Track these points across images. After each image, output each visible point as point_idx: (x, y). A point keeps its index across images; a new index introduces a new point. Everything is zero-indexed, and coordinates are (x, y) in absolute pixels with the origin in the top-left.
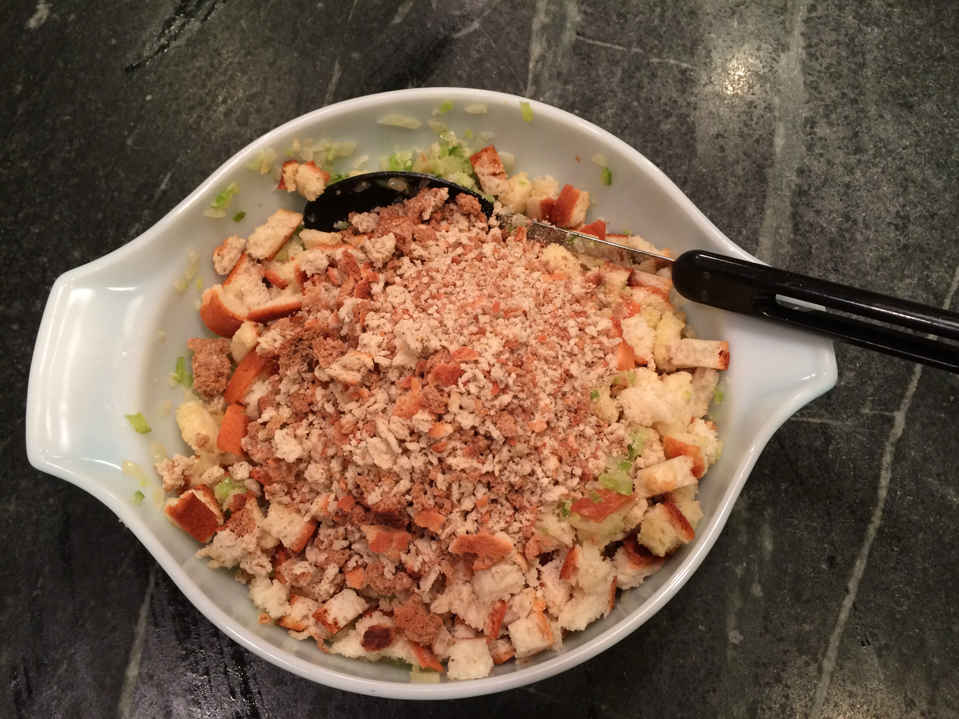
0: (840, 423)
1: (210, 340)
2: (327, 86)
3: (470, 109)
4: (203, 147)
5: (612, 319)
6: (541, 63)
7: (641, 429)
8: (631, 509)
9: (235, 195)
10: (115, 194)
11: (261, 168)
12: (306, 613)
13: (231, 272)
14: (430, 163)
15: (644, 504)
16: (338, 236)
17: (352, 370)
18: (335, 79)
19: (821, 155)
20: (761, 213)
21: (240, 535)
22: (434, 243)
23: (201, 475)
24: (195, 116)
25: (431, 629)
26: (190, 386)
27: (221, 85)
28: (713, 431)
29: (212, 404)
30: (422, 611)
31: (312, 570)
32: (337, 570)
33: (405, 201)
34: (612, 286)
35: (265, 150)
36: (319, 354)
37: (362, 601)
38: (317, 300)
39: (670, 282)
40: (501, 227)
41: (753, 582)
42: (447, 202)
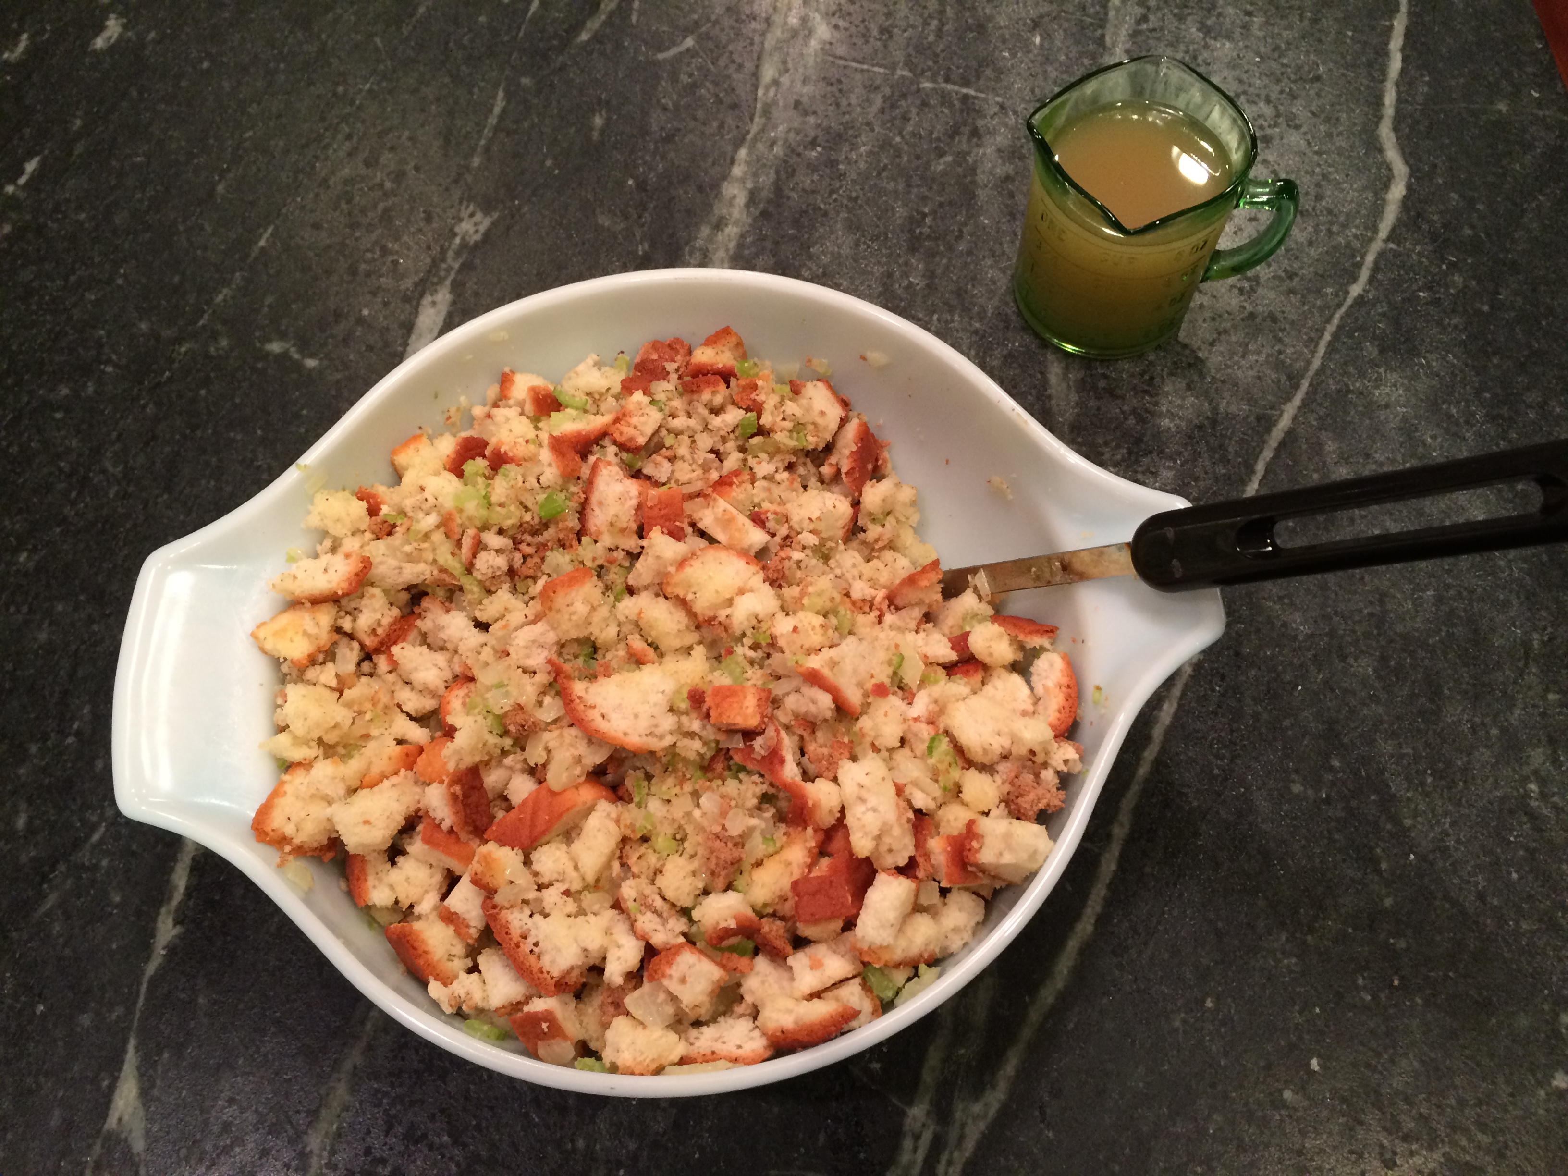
6: (774, 89)
10: (199, 252)
24: (309, 156)
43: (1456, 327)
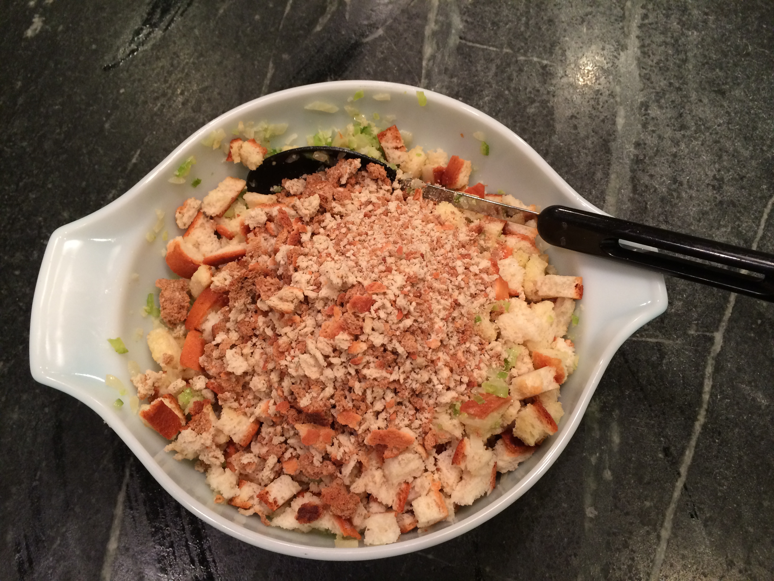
0: (671, 342)
1: (174, 280)
2: (263, 80)
3: (377, 97)
4: (165, 130)
5: (491, 260)
6: (432, 61)
7: (514, 346)
8: (508, 409)
9: (192, 166)
10: (96, 167)
11: (213, 144)
12: (251, 494)
13: (189, 226)
14: (346, 140)
15: (518, 405)
16: (274, 197)
17: (287, 301)
18: (269, 75)
19: (654, 131)
20: (607, 177)
21: (199, 433)
22: (350, 202)
23: (167, 387)
24: (159, 104)
25: (351, 506)
26: (158, 317)
27: (179, 80)
28: (571, 348)
29: (175, 331)
30: (343, 491)
31: (256, 460)
32: (276, 460)
33: (327, 169)
34: (491, 234)
35: (217, 130)
36: (261, 289)
37: (296, 484)
38: (257, 248)
39: (536, 231)
40: (402, 189)
41: (604, 468)
42: (360, 170)
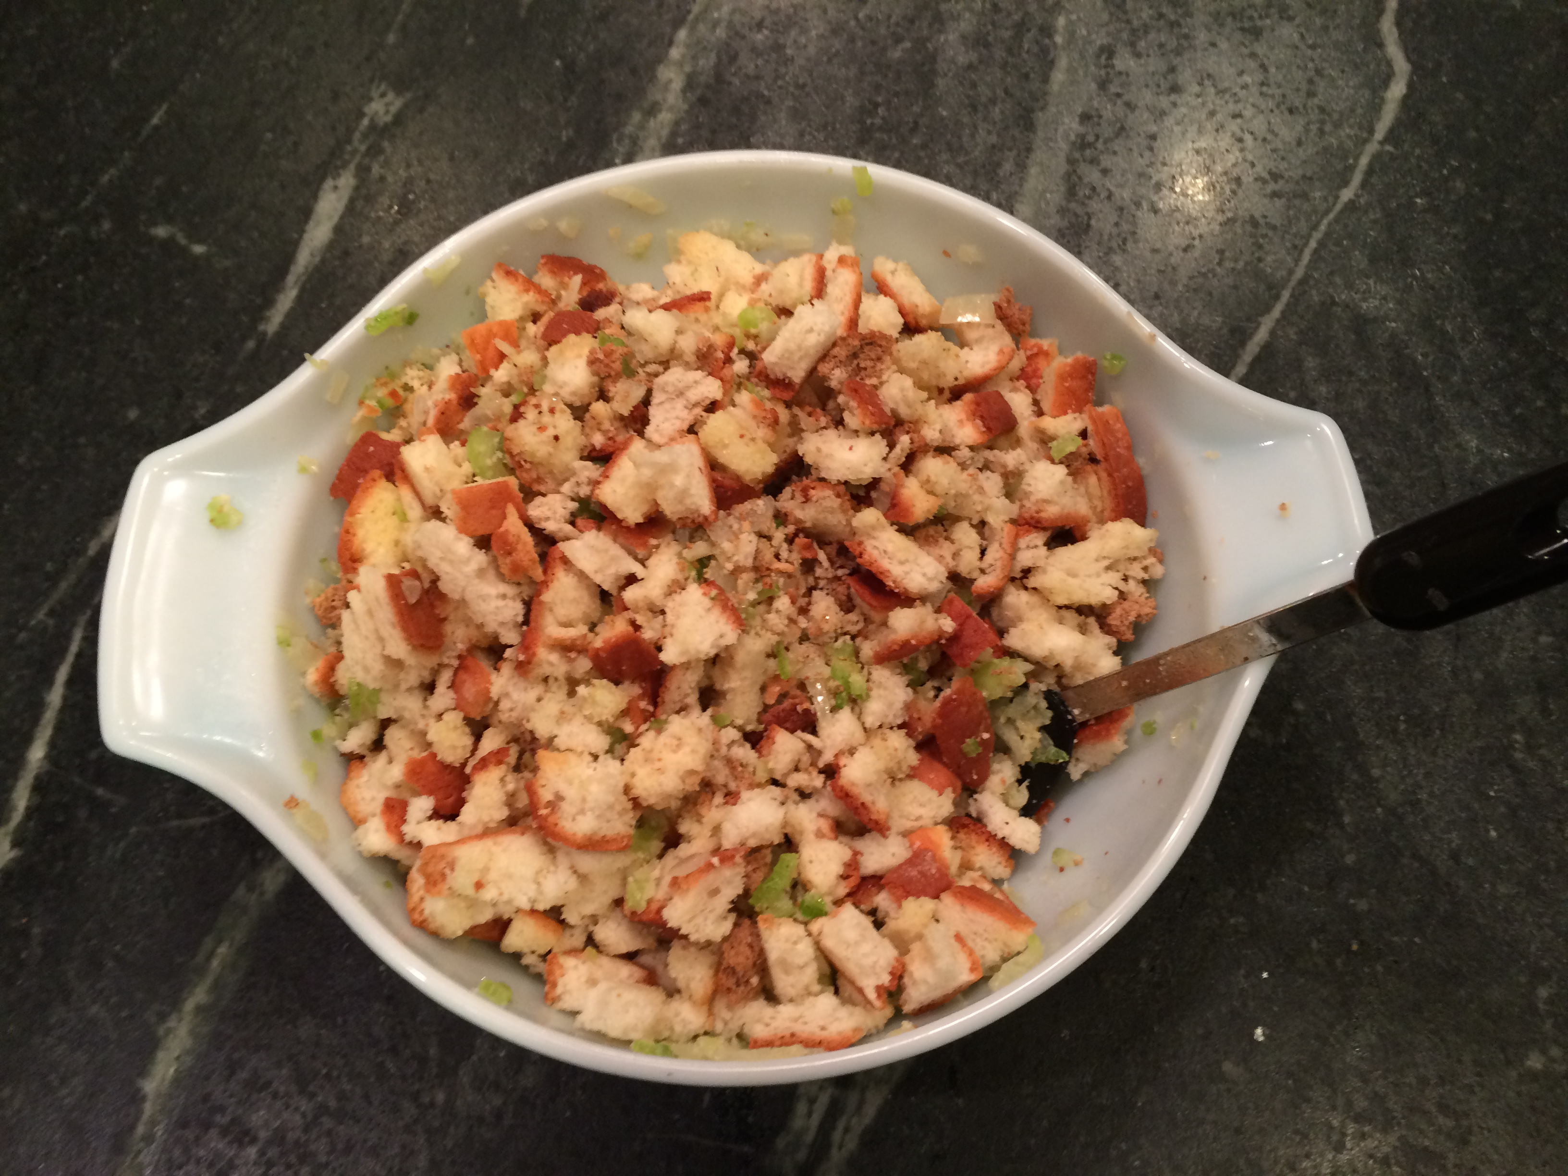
43: (1455, 237)
